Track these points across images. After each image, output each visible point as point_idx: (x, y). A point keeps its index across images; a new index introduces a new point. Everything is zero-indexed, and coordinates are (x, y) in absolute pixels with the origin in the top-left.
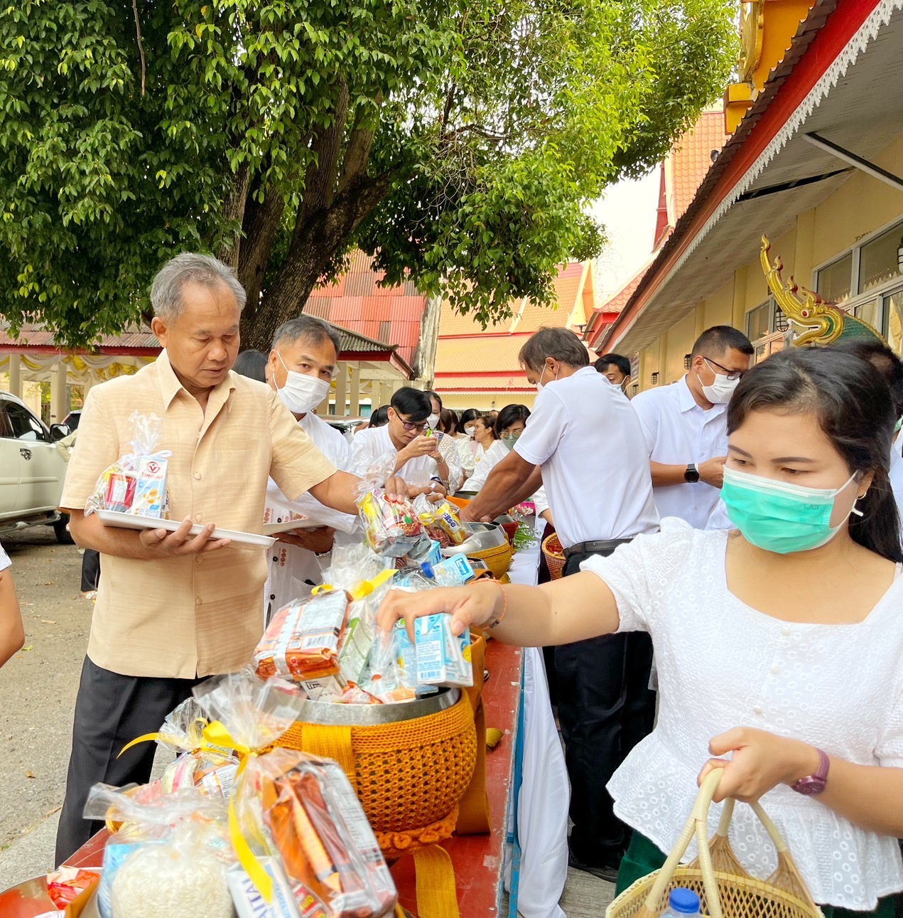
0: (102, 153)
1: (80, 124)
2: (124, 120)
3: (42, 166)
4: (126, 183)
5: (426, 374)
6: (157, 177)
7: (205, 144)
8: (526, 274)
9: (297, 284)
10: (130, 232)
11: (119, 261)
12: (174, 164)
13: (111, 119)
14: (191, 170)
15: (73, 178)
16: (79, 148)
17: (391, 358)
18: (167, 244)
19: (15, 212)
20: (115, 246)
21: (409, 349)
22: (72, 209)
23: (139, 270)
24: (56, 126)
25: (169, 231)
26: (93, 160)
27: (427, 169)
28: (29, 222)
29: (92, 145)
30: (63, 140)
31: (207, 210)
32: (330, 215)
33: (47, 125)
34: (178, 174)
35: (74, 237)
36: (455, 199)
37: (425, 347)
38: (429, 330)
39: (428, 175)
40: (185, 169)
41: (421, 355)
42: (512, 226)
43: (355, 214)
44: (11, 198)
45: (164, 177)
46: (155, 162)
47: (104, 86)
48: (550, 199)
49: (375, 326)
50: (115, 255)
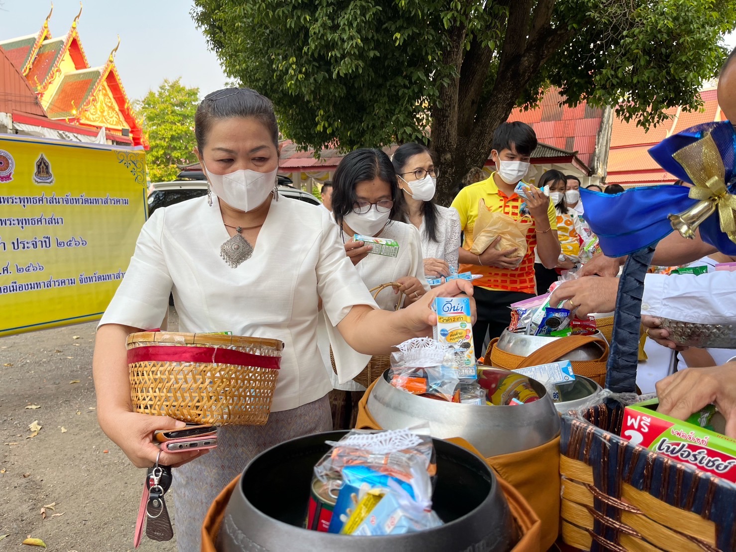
0: (355, 24)
1: (341, 6)
3: (317, 38)
4: (373, 45)
5: (600, 172)
6: (394, 38)
7: (426, 10)
9: (500, 109)
10: (380, 81)
11: (375, 102)
12: (406, 28)
14: (417, 31)
15: (337, 44)
16: (340, 23)
17: (573, 161)
18: (405, 86)
19: (306, 73)
20: (372, 92)
21: (588, 155)
22: (338, 66)
23: (387, 107)
24: (324, 10)
25: (406, 77)
26: (349, 30)
27: (597, 15)
28: (315, 79)
29: (348, 20)
30: (329, 19)
31: (430, 60)
32: (522, 58)
33: (319, 9)
34: (409, 35)
35: (344, 88)
36: (618, 35)
37: (600, 153)
38: (603, 141)
39: (598, 19)
40: (413, 31)
41: (596, 158)
43: (542, 56)
44: (303, 64)
45: (399, 37)
46: (393, 28)
49: (563, 141)
50: (371, 97)
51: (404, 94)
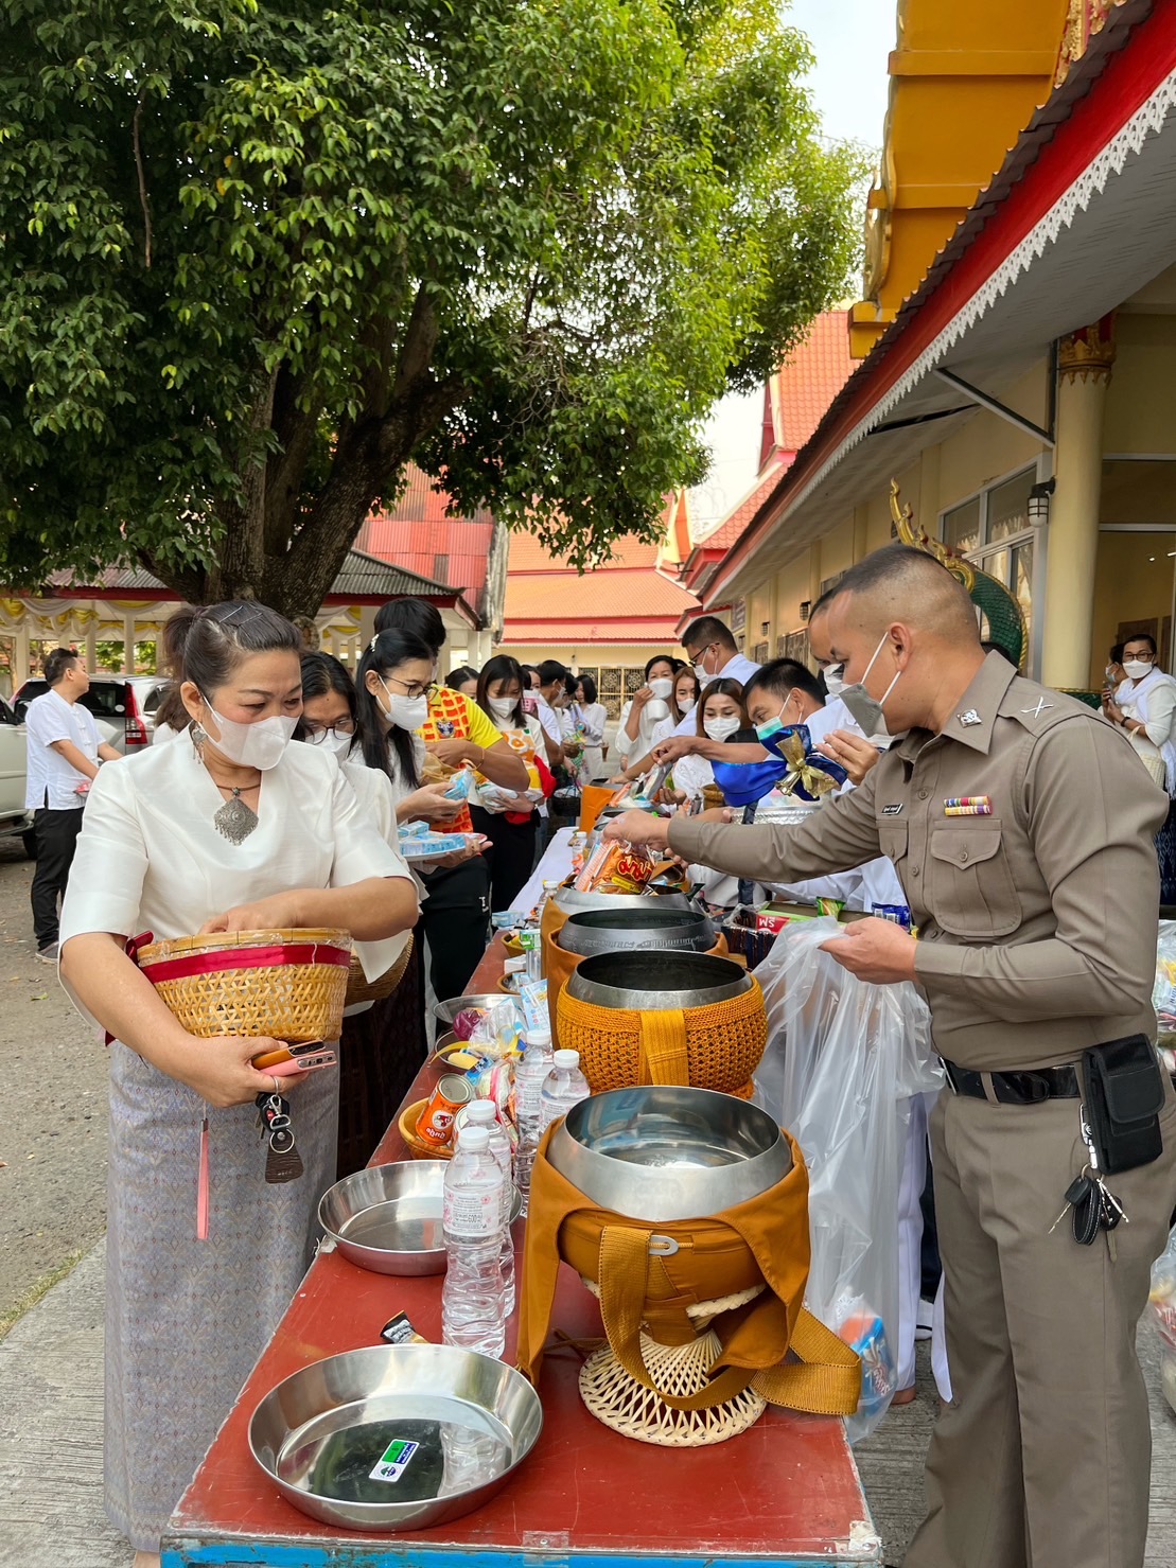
0: (90, 340)
1: (55, 299)
2: (119, 298)
4: (123, 381)
5: (495, 624)
6: (163, 373)
7: (230, 333)
8: (628, 505)
9: (345, 512)
10: (122, 443)
11: (106, 481)
12: (185, 356)
13: (101, 295)
14: (209, 367)
15: (48, 370)
16: (55, 332)
17: (457, 603)
18: (175, 461)
20: (101, 461)
21: (473, 591)
22: (45, 412)
23: (135, 494)
24: (21, 300)
25: (178, 443)
26: (77, 349)
27: (510, 375)
29: (76, 328)
30: (33, 319)
31: (230, 418)
32: (385, 427)
33: (8, 297)
34: (192, 371)
36: (542, 414)
37: (493, 587)
38: (497, 565)
39: (512, 381)
40: (201, 366)
41: (489, 598)
42: (612, 450)
43: (418, 426)
45: (173, 374)
46: (160, 354)
47: (93, 252)
48: (658, 419)
49: (429, 561)
50: (100, 472)
51: (173, 474)
